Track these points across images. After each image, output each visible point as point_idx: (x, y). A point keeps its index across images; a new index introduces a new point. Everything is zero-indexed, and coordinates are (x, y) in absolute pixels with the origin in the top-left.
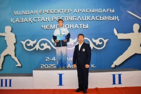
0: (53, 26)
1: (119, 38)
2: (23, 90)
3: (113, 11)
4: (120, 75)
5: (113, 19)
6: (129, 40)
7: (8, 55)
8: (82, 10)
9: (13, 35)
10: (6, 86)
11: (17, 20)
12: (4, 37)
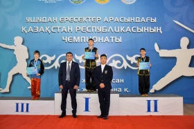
0: (77, 38)
1: (161, 55)
2: (43, 116)
3: (155, 21)
4: (156, 101)
5: (154, 30)
6: (175, 58)
7: (18, 74)
8: (115, 18)
9: (25, 48)
10: (22, 111)
11: (31, 29)
12: (13, 50)
